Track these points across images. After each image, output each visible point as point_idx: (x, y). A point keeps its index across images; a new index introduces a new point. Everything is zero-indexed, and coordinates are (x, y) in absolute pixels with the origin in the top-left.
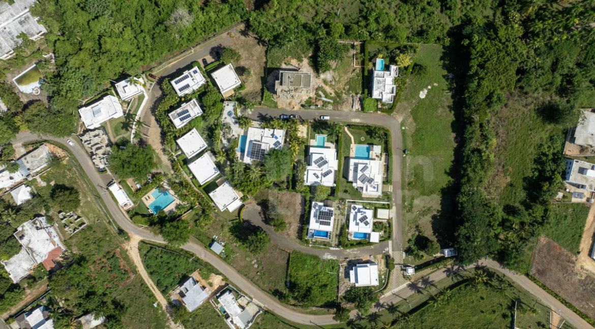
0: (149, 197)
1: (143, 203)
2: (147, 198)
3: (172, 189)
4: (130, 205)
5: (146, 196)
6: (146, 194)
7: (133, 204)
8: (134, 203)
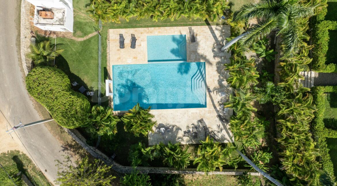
0: (134, 40)
1: (105, 47)
2: (128, 41)
3: (219, 70)
4: (61, 22)
5: (127, 33)
6: (132, 24)
7: (69, 27)
8: (78, 26)
